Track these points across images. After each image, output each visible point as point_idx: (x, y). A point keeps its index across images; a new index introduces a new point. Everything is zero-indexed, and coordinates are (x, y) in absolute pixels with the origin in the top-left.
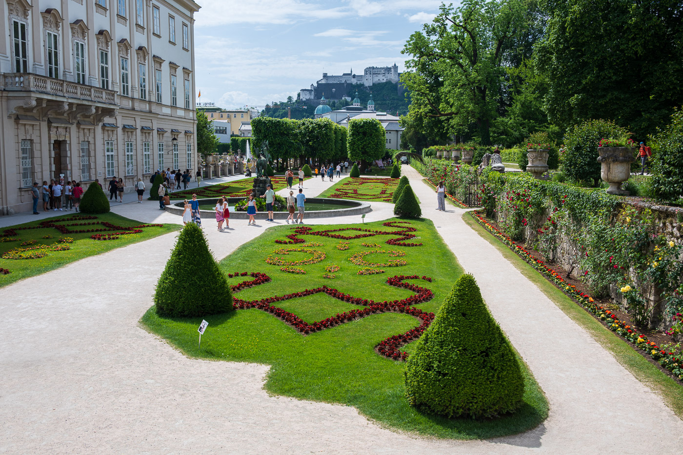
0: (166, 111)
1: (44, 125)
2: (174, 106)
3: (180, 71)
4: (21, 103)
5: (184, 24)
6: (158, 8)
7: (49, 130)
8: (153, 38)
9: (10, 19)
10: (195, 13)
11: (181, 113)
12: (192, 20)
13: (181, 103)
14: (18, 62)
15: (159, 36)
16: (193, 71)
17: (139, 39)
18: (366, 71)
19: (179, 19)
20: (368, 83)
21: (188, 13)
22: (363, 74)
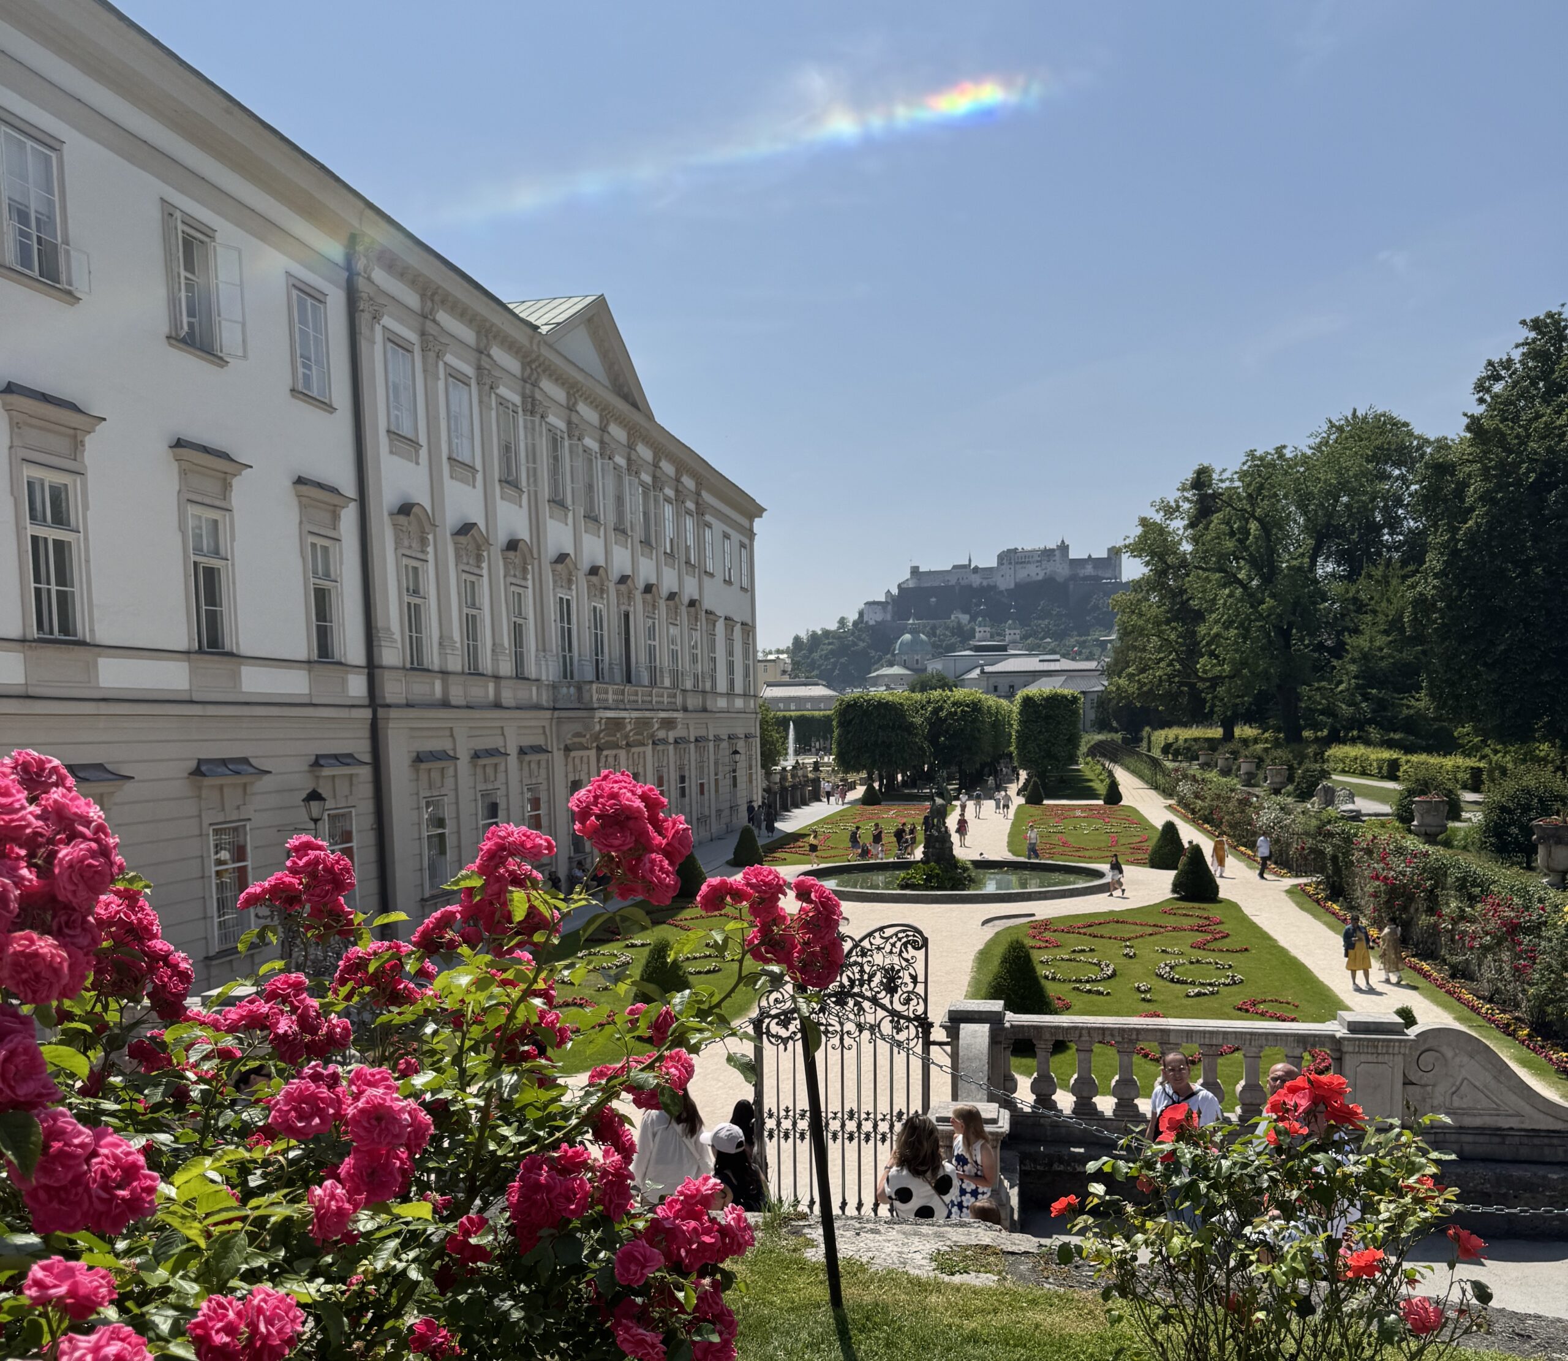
0: (722, 703)
1: (593, 753)
2: (730, 694)
3: (738, 628)
4: (578, 727)
5: (743, 545)
6: (710, 526)
7: (598, 761)
8: (706, 579)
9: (555, 596)
10: (757, 520)
11: (739, 703)
12: (751, 535)
13: (739, 688)
14: (564, 657)
15: (712, 575)
16: (754, 627)
17: (690, 590)
18: (1001, 557)
19: (736, 537)
20: (1005, 583)
21: (745, 522)
22: (995, 565)
